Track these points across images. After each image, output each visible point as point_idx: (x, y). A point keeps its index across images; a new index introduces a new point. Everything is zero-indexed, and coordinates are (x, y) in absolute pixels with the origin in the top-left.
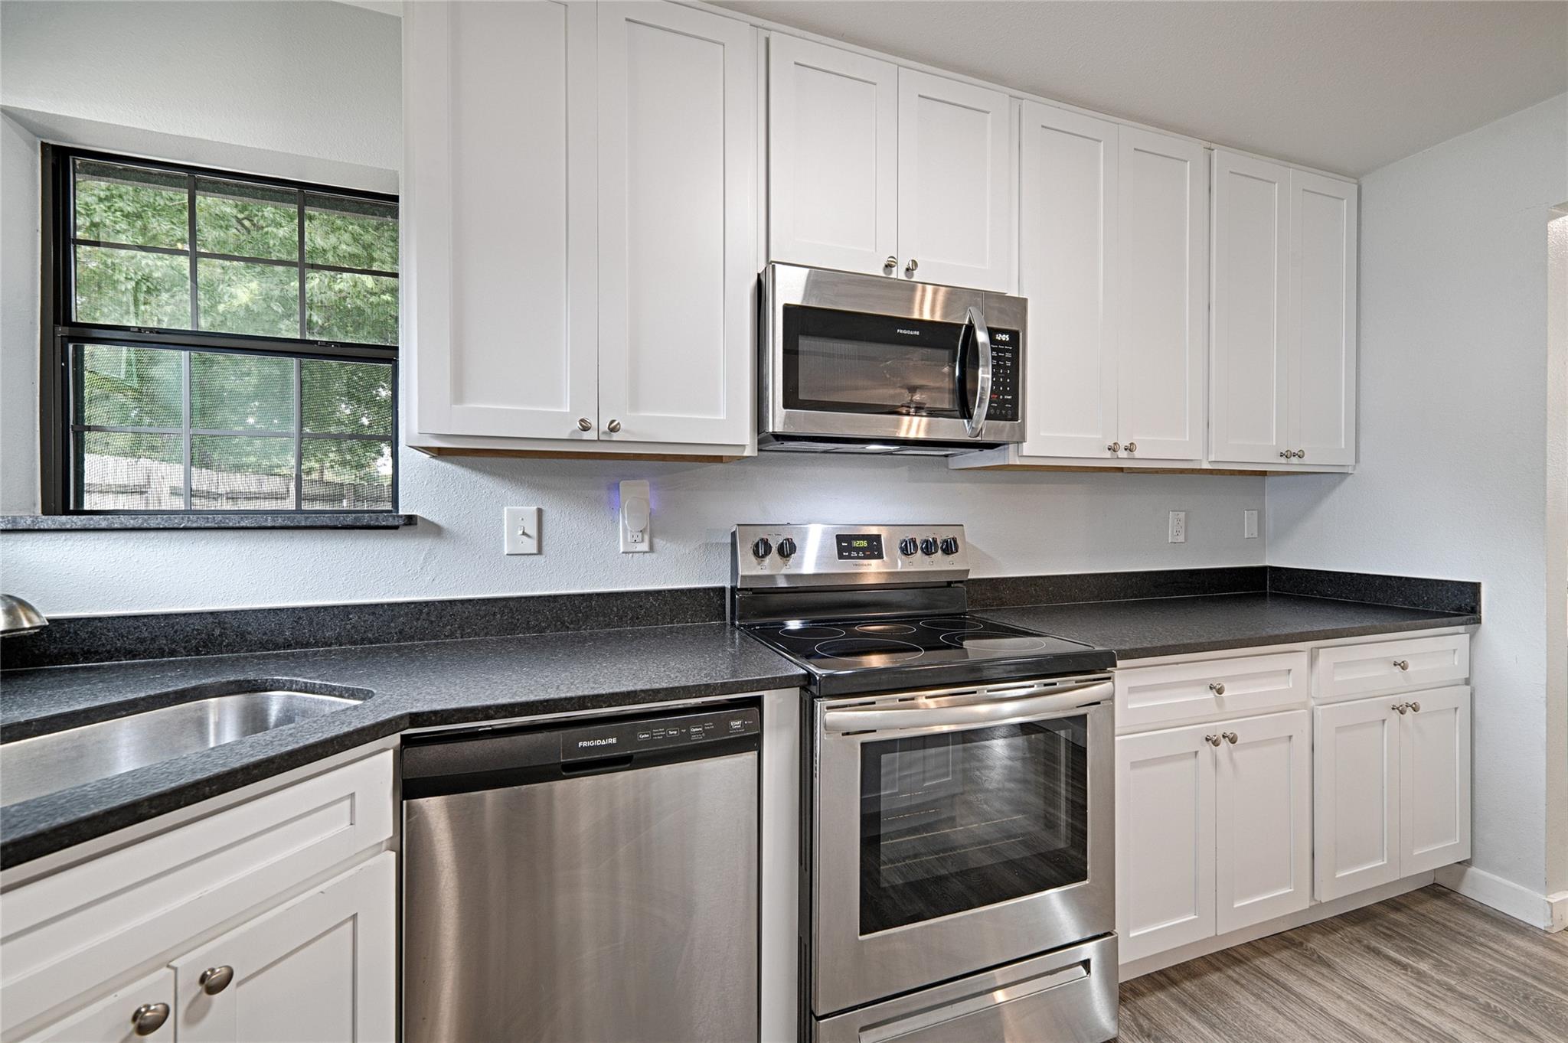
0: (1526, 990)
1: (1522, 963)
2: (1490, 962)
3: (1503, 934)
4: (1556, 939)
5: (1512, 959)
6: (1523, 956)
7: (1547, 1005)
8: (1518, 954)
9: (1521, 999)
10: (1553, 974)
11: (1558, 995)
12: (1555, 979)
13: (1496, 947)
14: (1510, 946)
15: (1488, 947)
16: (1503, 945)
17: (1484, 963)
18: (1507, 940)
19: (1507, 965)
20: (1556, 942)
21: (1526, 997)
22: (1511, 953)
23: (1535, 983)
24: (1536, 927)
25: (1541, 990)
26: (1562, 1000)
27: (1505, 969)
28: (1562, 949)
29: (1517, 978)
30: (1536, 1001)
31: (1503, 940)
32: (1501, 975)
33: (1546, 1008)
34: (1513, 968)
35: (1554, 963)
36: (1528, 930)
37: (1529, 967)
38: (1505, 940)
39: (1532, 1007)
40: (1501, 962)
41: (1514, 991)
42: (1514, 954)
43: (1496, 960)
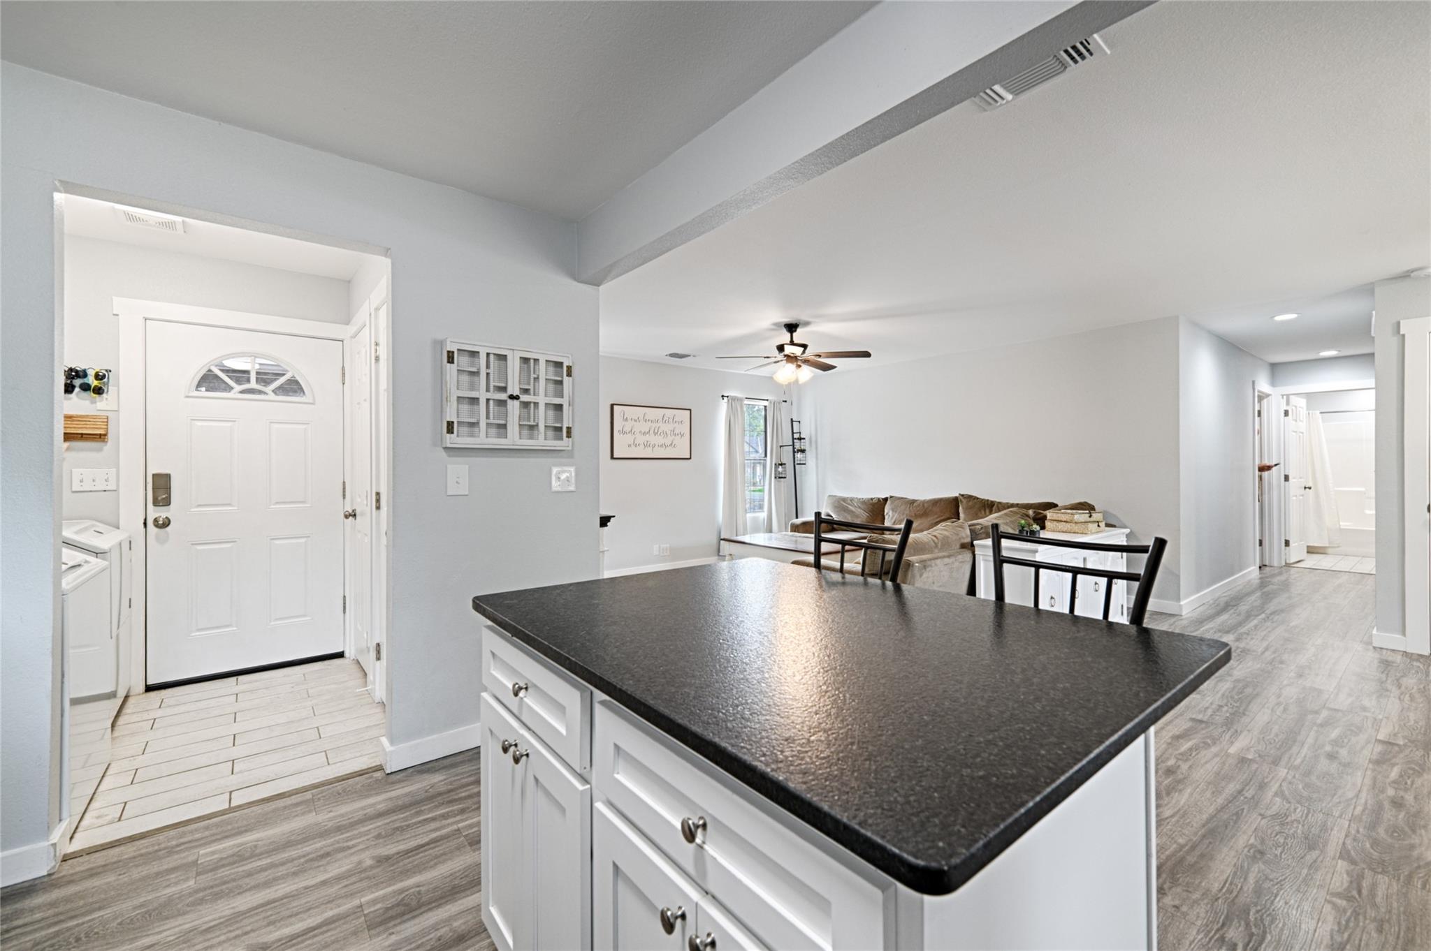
0: (74, 934)
1: (54, 916)
2: (27, 939)
3: (18, 906)
4: (61, 874)
5: (43, 919)
6: (49, 909)
7: (96, 930)
8: (44, 911)
9: (75, 944)
10: (81, 903)
11: (97, 916)
12: (85, 905)
13: (20, 922)
14: (32, 910)
15: (15, 928)
16: (26, 915)
17: (23, 945)
18: (26, 907)
19: (42, 928)
20: (63, 876)
21: (78, 940)
22: (38, 916)
23: (75, 922)
24: (40, 878)
25: (83, 923)
26: (102, 916)
27: (43, 933)
28: (72, 878)
29: (58, 931)
30: (87, 935)
31: (22, 911)
32: (45, 942)
33: (97, 933)
34: (49, 926)
35: (76, 894)
36: (36, 885)
37: (61, 914)
38: (23, 909)
39: (88, 942)
40: (35, 930)
41: (65, 944)
42: (41, 914)
43: (30, 933)
